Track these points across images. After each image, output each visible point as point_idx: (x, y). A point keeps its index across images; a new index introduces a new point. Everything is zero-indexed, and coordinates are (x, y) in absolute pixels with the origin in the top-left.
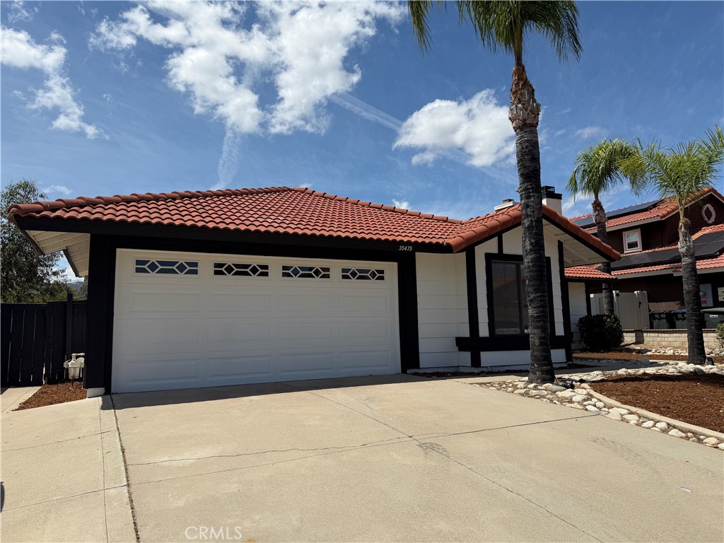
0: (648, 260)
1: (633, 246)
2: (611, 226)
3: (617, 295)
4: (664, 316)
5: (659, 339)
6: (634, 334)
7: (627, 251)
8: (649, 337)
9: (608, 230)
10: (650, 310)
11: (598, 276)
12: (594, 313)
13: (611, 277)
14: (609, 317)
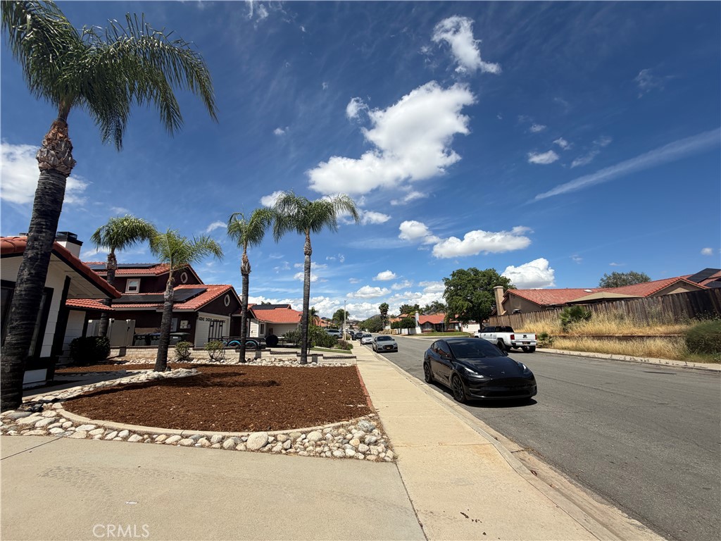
0: (141, 300)
1: (133, 290)
2: (119, 273)
3: (112, 322)
4: (144, 337)
5: (137, 353)
6: (119, 350)
7: (128, 292)
8: (129, 352)
9: (116, 276)
10: (135, 333)
11: (99, 308)
12: (88, 335)
13: (110, 309)
14: (100, 338)
